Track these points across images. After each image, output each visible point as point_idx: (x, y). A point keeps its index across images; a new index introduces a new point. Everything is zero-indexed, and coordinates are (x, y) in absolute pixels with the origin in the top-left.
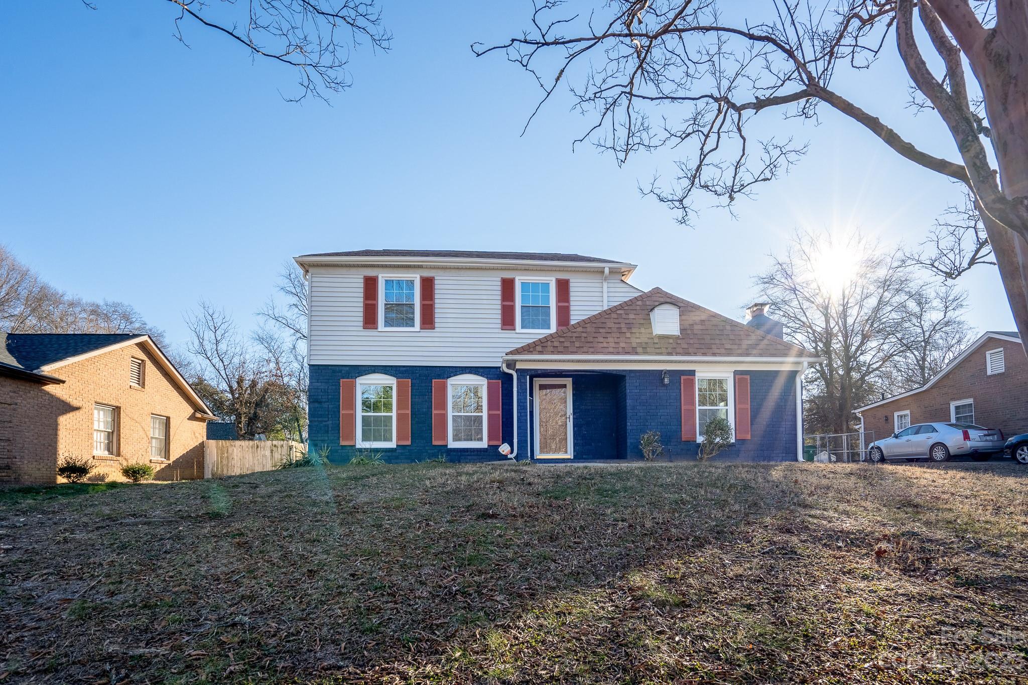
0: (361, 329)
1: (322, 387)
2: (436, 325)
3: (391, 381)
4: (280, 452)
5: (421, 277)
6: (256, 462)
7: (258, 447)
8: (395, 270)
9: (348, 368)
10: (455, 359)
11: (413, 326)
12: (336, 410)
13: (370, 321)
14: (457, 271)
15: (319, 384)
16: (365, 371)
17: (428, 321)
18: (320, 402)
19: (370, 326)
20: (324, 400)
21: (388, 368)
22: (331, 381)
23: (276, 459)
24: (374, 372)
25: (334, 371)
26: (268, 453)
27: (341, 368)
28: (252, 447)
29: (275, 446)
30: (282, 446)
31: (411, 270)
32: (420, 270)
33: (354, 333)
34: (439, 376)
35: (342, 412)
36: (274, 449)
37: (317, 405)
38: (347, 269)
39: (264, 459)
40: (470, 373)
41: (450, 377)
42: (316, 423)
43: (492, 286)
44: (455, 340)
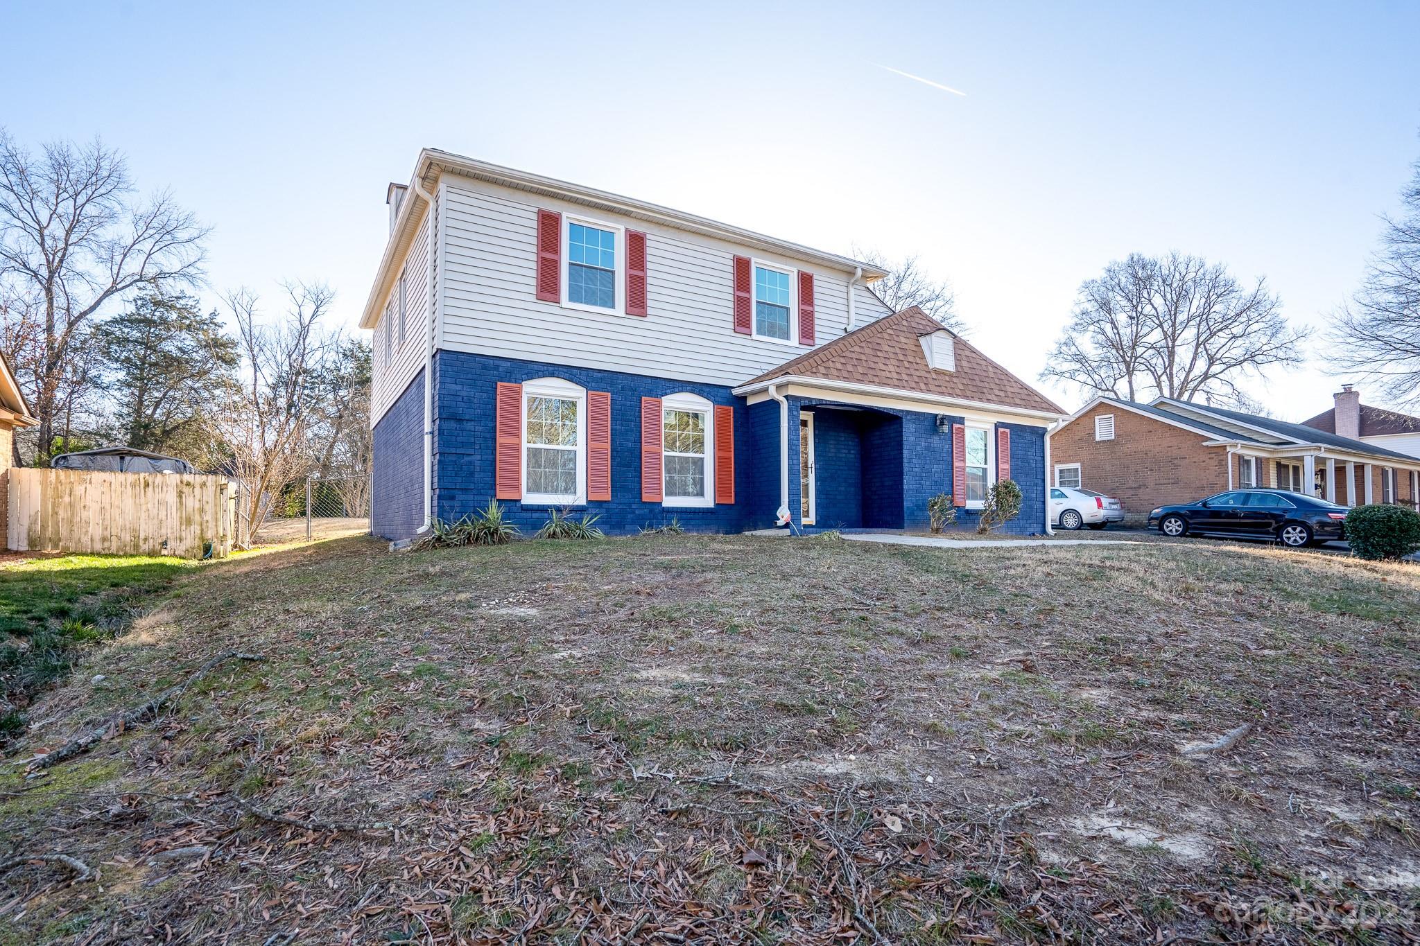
0: (533, 298)
1: (464, 393)
2: (649, 311)
3: (577, 393)
4: (198, 497)
5: (627, 230)
6: (143, 516)
7: (147, 485)
8: (587, 210)
9: (509, 364)
10: (674, 368)
11: (613, 307)
12: (488, 435)
13: (547, 287)
14: (677, 231)
15: (459, 387)
16: (538, 372)
17: (637, 302)
18: (460, 421)
19: (549, 296)
20: (467, 417)
21: (575, 371)
22: (479, 383)
23: (190, 509)
24: (552, 375)
25: (485, 367)
26: (172, 498)
27: (497, 362)
28: (133, 486)
29: (188, 484)
30: (204, 485)
31: (611, 215)
32: (625, 219)
33: (523, 305)
34: (650, 393)
35: (500, 440)
36: (186, 489)
37: (453, 424)
38: (511, 191)
39: (163, 509)
40: (692, 392)
41: (666, 394)
42: (453, 458)
43: (722, 261)
44: (674, 338)
